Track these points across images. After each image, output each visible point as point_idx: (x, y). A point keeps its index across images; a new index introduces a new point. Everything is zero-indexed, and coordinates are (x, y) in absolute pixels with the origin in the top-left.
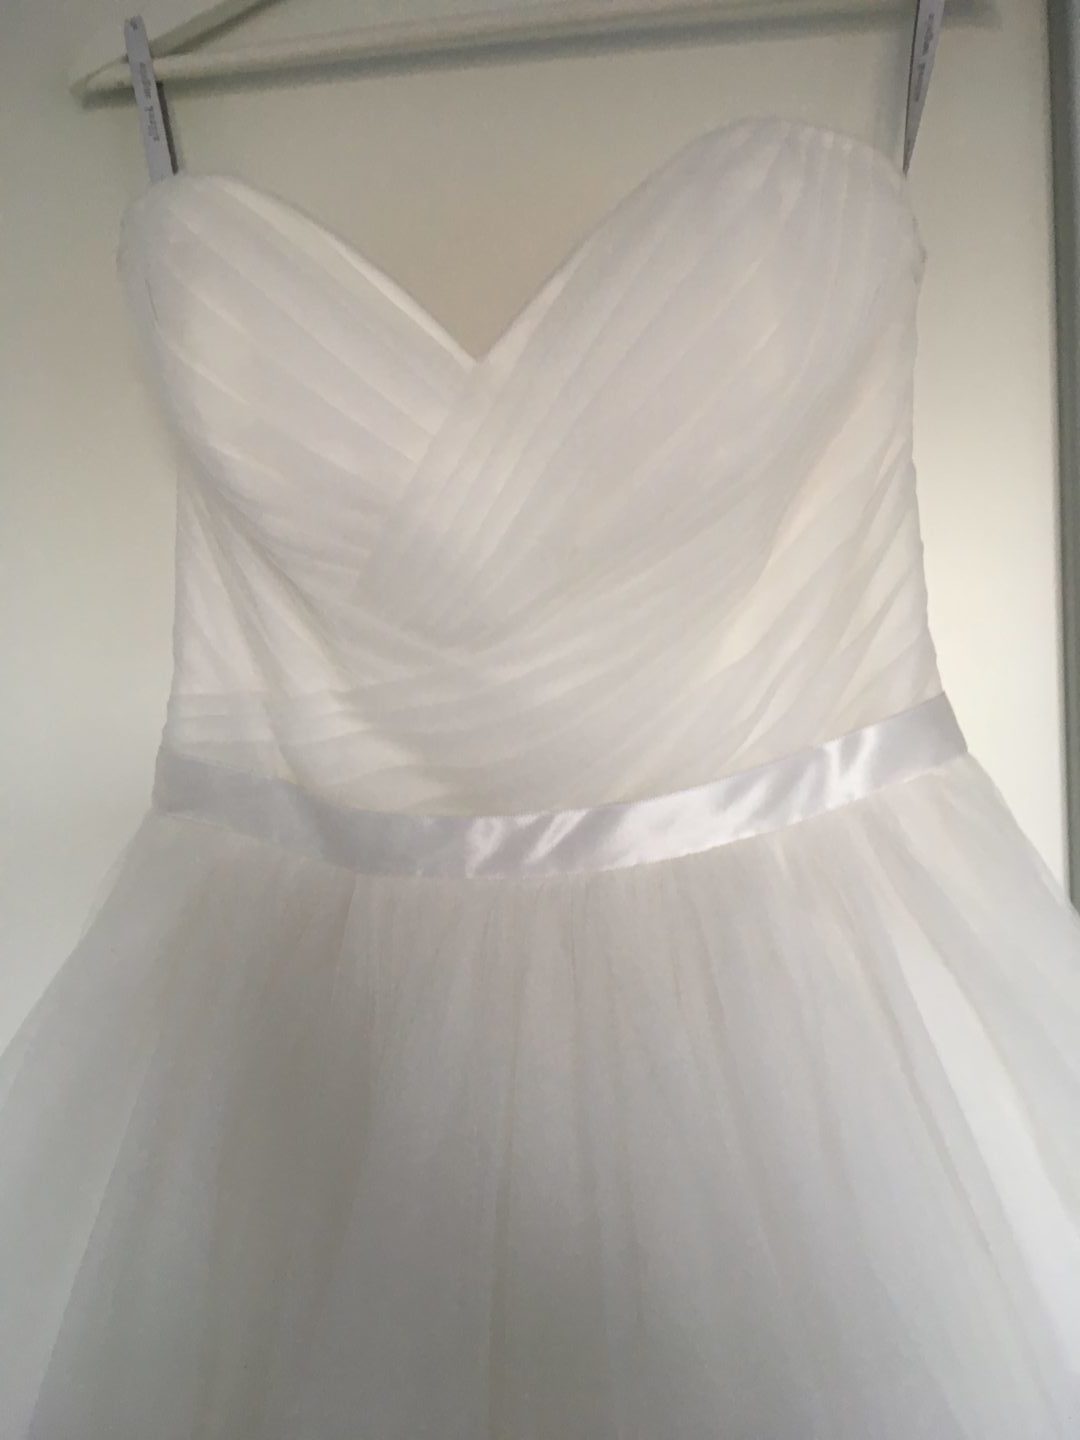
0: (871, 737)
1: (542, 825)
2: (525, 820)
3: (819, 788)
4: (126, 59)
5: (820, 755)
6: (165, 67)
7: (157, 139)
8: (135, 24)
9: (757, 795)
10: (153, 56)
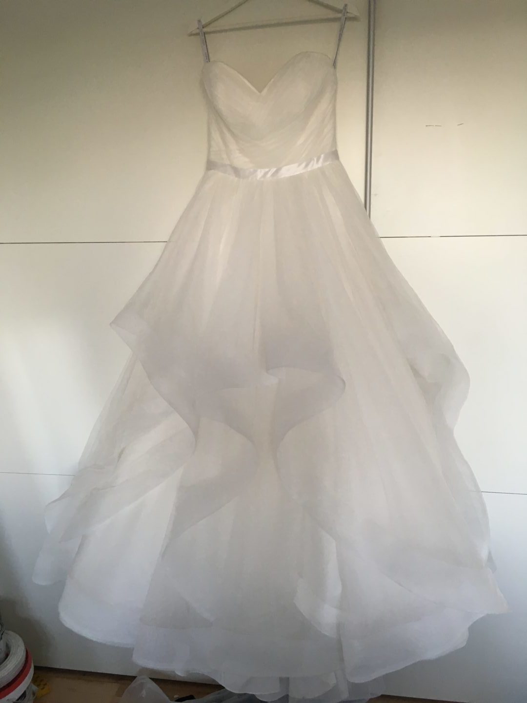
0: (322, 156)
1: (269, 171)
2: (267, 170)
3: (313, 165)
4: (198, 28)
5: (314, 159)
6: (205, 30)
7: (204, 45)
8: (199, 21)
9: (304, 165)
10: (203, 28)
